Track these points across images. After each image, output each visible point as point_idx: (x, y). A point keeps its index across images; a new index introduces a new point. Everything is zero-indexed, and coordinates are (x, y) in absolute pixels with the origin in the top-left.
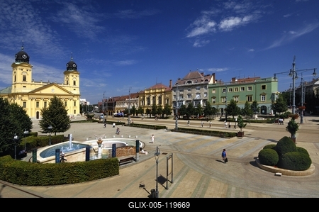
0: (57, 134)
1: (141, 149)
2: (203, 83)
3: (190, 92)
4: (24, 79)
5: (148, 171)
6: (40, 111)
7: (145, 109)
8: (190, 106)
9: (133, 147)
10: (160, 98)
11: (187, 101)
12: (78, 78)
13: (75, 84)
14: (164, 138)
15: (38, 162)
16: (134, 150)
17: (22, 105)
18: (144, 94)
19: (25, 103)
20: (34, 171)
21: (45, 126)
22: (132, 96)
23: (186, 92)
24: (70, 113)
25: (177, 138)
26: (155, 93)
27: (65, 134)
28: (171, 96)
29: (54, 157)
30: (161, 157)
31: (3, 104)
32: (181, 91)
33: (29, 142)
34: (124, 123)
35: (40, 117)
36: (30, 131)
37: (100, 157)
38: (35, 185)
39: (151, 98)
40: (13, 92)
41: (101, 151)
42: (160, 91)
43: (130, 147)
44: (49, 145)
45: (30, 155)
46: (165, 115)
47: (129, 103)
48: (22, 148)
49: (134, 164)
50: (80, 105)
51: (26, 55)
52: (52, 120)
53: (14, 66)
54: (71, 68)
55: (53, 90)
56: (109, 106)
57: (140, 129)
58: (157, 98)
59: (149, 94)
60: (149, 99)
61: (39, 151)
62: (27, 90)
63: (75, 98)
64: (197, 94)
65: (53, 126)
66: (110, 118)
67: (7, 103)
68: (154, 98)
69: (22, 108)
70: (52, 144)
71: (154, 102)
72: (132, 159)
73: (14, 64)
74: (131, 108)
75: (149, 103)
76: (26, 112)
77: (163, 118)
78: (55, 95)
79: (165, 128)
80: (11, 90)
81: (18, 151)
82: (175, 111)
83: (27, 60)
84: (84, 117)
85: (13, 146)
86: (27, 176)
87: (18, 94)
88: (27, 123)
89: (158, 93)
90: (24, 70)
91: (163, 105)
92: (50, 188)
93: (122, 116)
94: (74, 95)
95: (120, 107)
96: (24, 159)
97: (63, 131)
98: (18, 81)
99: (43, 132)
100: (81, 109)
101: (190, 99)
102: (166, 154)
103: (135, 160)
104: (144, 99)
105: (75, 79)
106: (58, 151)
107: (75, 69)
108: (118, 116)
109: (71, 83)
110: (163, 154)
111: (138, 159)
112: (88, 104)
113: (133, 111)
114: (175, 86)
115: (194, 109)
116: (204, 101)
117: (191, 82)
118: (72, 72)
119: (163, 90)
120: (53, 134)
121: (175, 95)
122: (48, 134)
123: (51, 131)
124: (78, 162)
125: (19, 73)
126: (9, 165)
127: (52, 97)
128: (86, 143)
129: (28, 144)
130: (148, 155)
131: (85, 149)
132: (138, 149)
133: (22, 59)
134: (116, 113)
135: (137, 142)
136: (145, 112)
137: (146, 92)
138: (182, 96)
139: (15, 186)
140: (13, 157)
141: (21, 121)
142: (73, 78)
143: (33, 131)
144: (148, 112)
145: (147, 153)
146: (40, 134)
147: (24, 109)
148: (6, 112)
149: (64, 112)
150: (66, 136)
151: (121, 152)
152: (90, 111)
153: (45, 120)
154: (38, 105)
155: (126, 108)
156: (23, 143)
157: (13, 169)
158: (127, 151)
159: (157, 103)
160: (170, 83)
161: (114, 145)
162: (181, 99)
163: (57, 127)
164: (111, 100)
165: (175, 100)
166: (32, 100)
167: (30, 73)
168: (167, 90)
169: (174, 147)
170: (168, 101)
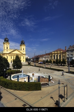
0: (18, 70)
1: (51, 80)
4: (7, 48)
5: (54, 91)
6: (12, 61)
7: (53, 61)
9: (47, 78)
10: (60, 56)
12: (25, 47)
13: (24, 49)
15: (12, 80)
16: (48, 80)
17: (7, 58)
18: (52, 53)
19: (7, 57)
20: (10, 83)
21: (14, 66)
22: (47, 54)
24: (22, 62)
25: (69, 77)
26: (58, 53)
27: (20, 70)
28: (66, 55)
29: (17, 79)
30: (61, 85)
31: (1, 57)
32: (71, 52)
33: (9, 72)
34: (43, 67)
35: (12, 62)
36: (9, 68)
37: (33, 81)
38: (11, 89)
39: (56, 56)
40: (4, 53)
41: (34, 78)
42: (60, 52)
43: (46, 78)
44: (15, 74)
45: (9, 77)
46: (63, 64)
47: (45, 58)
48: (6, 74)
49: (48, 87)
50: (26, 58)
51: (8, 39)
52: (16, 64)
53: (4, 43)
54: (22, 43)
56: (36, 59)
57: (50, 70)
58: (58, 56)
59: (55, 53)
60: (54, 56)
61: (12, 76)
62: (8, 52)
63: (24, 55)
65: (16, 66)
66: (37, 64)
68: (57, 56)
69: (6, 59)
71: (57, 57)
72: (47, 84)
73: (4, 42)
74: (46, 60)
75: (54, 58)
76: (8, 60)
77: (61, 65)
80: (3, 52)
81: (5, 75)
82: (68, 63)
83: (8, 41)
84: (27, 63)
85: (4, 73)
86: (8, 85)
87: (5, 54)
88: (8, 65)
89: (59, 53)
90: (7, 45)
91: (61, 59)
92: (15, 91)
93: (42, 64)
94: (23, 54)
95: (41, 59)
96: (7, 78)
97: (20, 69)
98: (5, 49)
99: (13, 69)
100: (26, 60)
102: (63, 84)
103: (48, 85)
104: (52, 56)
105: (24, 48)
106: (18, 77)
107: (24, 43)
108: (40, 64)
109: (22, 49)
110: (62, 84)
111: (50, 84)
112: (29, 58)
113: (47, 61)
118: (23, 45)
119: (62, 52)
120: (16, 70)
121: (68, 55)
122: (15, 69)
123: (16, 68)
125: (6, 46)
126: (3, 80)
127: (16, 55)
128: (28, 74)
129: (8, 73)
130: (54, 83)
131: (28, 77)
132: (49, 80)
133: (6, 40)
134: (39, 62)
135: (49, 76)
136: (52, 62)
137: (53, 53)
139: (4, 88)
140: (4, 77)
141: (6, 64)
142: (23, 47)
143: (10, 68)
144: (54, 62)
145: (54, 82)
146: (12, 69)
147: (7, 59)
148: (2, 60)
149: (20, 61)
150: (21, 71)
151: (42, 80)
152: (29, 61)
153: (14, 64)
154: (11, 58)
155: (44, 60)
156: (7, 72)
157: (4, 82)
158: (44, 80)
159: (59, 58)
160: (66, 48)
161: (39, 77)
162: (71, 56)
163: (18, 67)
164: (37, 56)
165: (68, 57)
166: (10, 56)
167: (9, 46)
168: (63, 52)
169: (68, 81)
170: (64, 57)
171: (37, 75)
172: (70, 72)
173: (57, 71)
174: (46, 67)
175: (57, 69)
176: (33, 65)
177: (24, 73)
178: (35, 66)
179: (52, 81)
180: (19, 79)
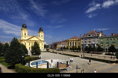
0: (37, 56)
2: (96, 36)
3: (90, 40)
4: (25, 34)
6: (31, 47)
7: (69, 47)
8: (90, 47)
9: (65, 64)
10: (76, 43)
11: (88, 45)
12: (43, 34)
13: (42, 36)
14: (79, 61)
15: (30, 67)
16: (66, 65)
17: (25, 44)
18: (69, 41)
19: (25, 43)
20: (29, 70)
21: (32, 53)
22: (64, 41)
23: (88, 40)
24: (41, 48)
26: (74, 40)
29: (36, 65)
30: (79, 70)
31: (19, 44)
32: (85, 40)
34: (61, 53)
35: (31, 49)
36: (27, 54)
39: (72, 43)
40: (21, 39)
41: (52, 64)
42: (76, 39)
43: (64, 64)
44: (34, 60)
45: (27, 64)
46: (78, 51)
47: (63, 44)
48: (24, 61)
49: (66, 72)
50: (44, 45)
51: (26, 25)
52: (35, 51)
53: (22, 29)
54: (41, 30)
55: (35, 39)
56: (54, 46)
57: (68, 56)
58: (74, 43)
59: (71, 41)
60: (71, 43)
61: (31, 62)
62: (26, 39)
63: (42, 42)
64: (93, 41)
65: (35, 53)
66: (55, 51)
67: (20, 43)
69: (25, 46)
70: (35, 60)
71: (73, 44)
72: (65, 69)
74: (63, 47)
75: (71, 45)
77: (77, 52)
78: (35, 41)
79: (78, 56)
80: (21, 38)
82: (83, 49)
83: (26, 27)
84: (45, 50)
85: (22, 60)
86: (27, 72)
87: (23, 40)
88: (26, 51)
89: (75, 40)
90: (25, 31)
91: (77, 46)
93: (60, 50)
94: (42, 41)
95: (59, 46)
96: (26, 65)
98: (23, 35)
99: (32, 55)
100: (44, 47)
101: (90, 43)
103: (67, 70)
104: (69, 43)
105: (42, 35)
106: (37, 63)
107: (42, 30)
108: (58, 50)
109: (41, 36)
111: (68, 69)
112: (47, 44)
113: (64, 48)
114: (82, 37)
115: (92, 48)
116: (97, 44)
117: (90, 36)
118: (41, 32)
119: (77, 39)
121: (82, 42)
122: (33, 56)
123: (34, 55)
124: (44, 69)
125: (23, 32)
126: (21, 67)
128: (47, 60)
129: (27, 59)
130: (72, 69)
131: (47, 63)
133: (24, 27)
134: (57, 49)
136: (69, 49)
137: (69, 40)
138: (86, 42)
140: (22, 64)
141: (24, 50)
142: (42, 34)
143: (28, 54)
144: (71, 49)
145: (71, 67)
146: (31, 56)
148: (20, 46)
149: (39, 48)
150: (39, 57)
151: (60, 66)
152: (48, 47)
153: (33, 50)
154: (30, 45)
155: (61, 47)
156: (25, 59)
157: (22, 69)
158: (63, 66)
159: (74, 45)
160: (80, 36)
161: (58, 62)
162: (86, 43)
163: (36, 54)
164: (55, 43)
165: (83, 44)
166: (28, 42)
167: (27, 32)
168: (79, 39)
169: (84, 66)
170: (79, 44)
171: (55, 61)
172: (85, 57)
173: (74, 57)
174: (64, 53)
175: (74, 55)
176: (52, 52)
177: (43, 59)
178: (54, 52)
179: (69, 66)
180: (38, 65)
